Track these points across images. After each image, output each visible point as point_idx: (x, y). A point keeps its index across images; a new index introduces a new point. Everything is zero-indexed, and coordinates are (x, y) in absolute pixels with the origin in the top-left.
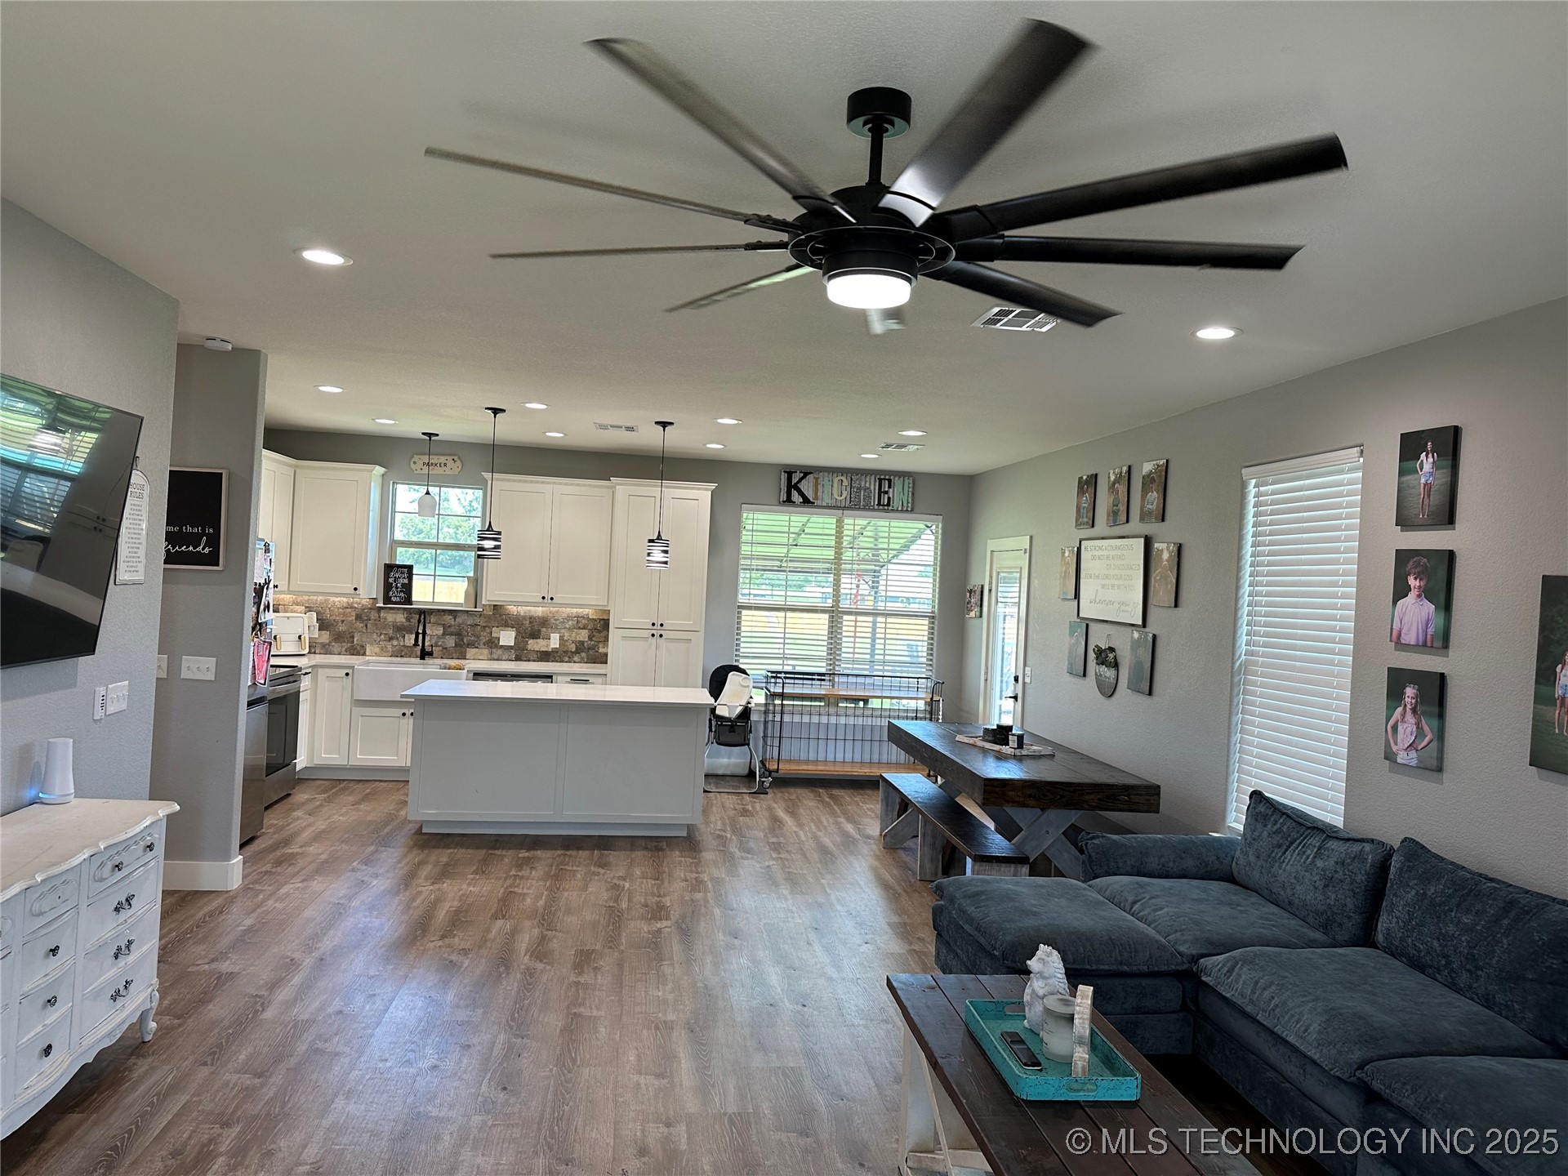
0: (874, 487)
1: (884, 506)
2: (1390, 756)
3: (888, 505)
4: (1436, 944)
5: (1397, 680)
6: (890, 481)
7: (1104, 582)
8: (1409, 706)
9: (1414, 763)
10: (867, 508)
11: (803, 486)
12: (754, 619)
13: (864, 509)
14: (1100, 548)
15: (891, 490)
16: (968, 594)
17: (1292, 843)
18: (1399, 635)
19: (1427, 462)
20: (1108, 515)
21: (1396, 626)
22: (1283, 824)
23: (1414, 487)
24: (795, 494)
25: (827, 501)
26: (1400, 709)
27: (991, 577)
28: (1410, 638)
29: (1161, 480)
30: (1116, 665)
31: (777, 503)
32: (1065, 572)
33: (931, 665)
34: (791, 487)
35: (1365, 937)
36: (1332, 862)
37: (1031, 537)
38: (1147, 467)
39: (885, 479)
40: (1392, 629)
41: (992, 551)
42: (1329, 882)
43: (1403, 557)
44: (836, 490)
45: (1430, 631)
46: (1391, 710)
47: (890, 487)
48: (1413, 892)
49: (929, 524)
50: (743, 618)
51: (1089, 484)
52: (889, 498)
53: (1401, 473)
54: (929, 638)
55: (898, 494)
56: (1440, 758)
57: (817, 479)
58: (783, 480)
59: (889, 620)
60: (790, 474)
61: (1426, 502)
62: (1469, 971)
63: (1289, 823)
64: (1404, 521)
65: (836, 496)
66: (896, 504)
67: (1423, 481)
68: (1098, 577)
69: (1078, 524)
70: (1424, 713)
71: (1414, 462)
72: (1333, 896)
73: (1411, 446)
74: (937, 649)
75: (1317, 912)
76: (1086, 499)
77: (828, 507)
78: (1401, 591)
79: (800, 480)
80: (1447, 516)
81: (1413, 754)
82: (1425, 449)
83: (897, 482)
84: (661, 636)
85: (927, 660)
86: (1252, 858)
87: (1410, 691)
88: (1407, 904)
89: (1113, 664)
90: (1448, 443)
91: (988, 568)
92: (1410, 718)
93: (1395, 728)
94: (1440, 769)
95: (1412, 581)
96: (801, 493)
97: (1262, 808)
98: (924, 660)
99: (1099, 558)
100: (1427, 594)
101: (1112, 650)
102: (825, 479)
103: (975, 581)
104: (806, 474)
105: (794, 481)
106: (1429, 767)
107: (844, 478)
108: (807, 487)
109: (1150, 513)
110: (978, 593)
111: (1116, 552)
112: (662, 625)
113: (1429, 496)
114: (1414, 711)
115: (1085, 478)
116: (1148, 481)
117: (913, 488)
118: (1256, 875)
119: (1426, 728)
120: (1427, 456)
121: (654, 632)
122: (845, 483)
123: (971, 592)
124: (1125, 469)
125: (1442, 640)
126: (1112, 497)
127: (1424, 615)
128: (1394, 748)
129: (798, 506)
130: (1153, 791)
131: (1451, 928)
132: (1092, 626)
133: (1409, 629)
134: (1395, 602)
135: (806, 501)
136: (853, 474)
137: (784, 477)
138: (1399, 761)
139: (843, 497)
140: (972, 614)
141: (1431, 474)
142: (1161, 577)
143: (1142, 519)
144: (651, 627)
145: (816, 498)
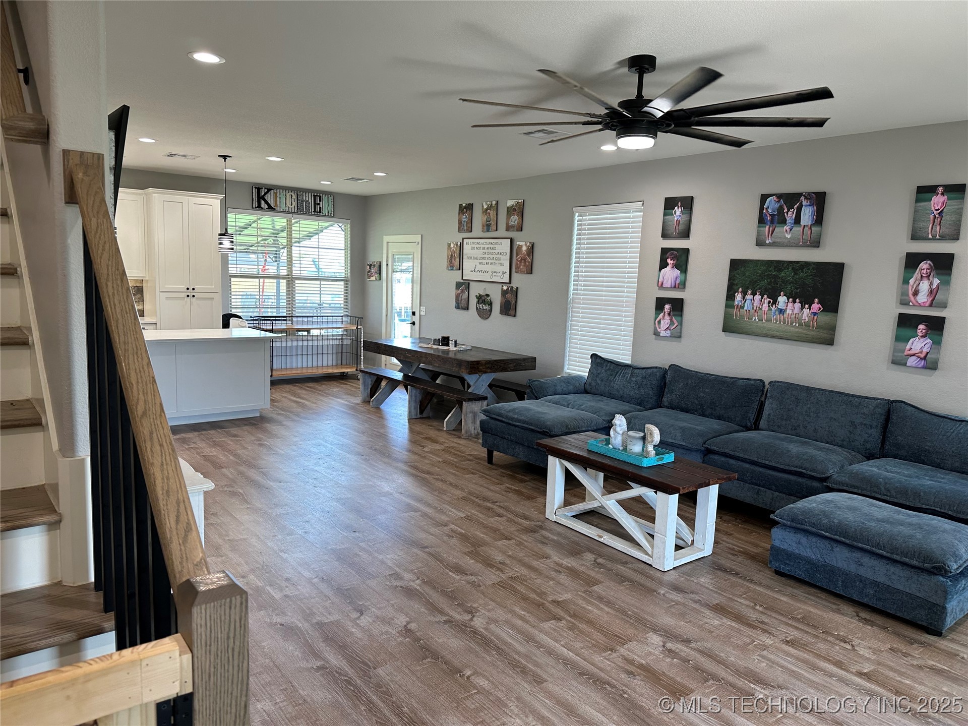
0: (311, 200)
1: (317, 212)
2: (656, 334)
3: (320, 212)
4: (696, 401)
5: (660, 303)
6: (320, 197)
7: (480, 261)
8: (666, 313)
9: (669, 335)
10: (308, 213)
11: (268, 197)
12: (241, 283)
13: (306, 214)
14: (478, 243)
15: (321, 203)
16: (368, 267)
17: (617, 373)
18: (662, 284)
19: (678, 211)
20: (483, 226)
21: (661, 280)
22: (610, 366)
23: (671, 221)
24: (263, 203)
25: (283, 208)
26: (662, 314)
27: (387, 257)
28: (667, 284)
29: (519, 210)
30: (491, 304)
31: (251, 208)
32: (452, 255)
33: (347, 308)
34: (260, 198)
35: (659, 405)
36: (639, 378)
37: (422, 236)
38: (510, 203)
39: (317, 196)
40: (658, 281)
41: (388, 242)
42: (640, 386)
43: (665, 251)
44: (288, 201)
45: (678, 281)
46: (657, 314)
47: (320, 201)
48: (682, 384)
49: (340, 225)
50: (232, 283)
51: (467, 209)
52: (320, 208)
53: (665, 215)
54: (345, 293)
55: (325, 206)
56: (681, 332)
57: (276, 194)
58: (254, 193)
59: (322, 283)
60: (259, 189)
61: (677, 228)
62: (712, 408)
63: (613, 365)
64: (665, 235)
65: (288, 204)
66: (325, 211)
67: (676, 219)
68: (476, 258)
69: (460, 230)
70: (674, 315)
71: (671, 211)
72: (643, 391)
73: (670, 204)
74: (351, 299)
75: (636, 398)
76: (465, 218)
77: (283, 212)
78: (663, 265)
79: (266, 194)
80: (686, 234)
81: (668, 332)
82: (677, 205)
83: (325, 198)
84: (194, 296)
85: (344, 305)
86: (599, 381)
87: (667, 307)
88: (680, 388)
89: (489, 303)
90: (688, 203)
91: (385, 251)
92: (667, 317)
93: (659, 322)
94: (680, 337)
95: (669, 261)
96: (266, 202)
97: (598, 360)
98: (342, 306)
99: (477, 248)
100: (677, 266)
101: (488, 295)
102: (281, 194)
103: (373, 258)
104: (269, 190)
105: (262, 193)
106: (676, 335)
107: (292, 194)
108: (270, 198)
109: (513, 227)
110: (377, 267)
111: (490, 246)
112: (193, 289)
113: (679, 225)
114: (669, 314)
115: (464, 205)
116: (510, 211)
117: (334, 202)
118: (602, 388)
119: (675, 321)
120: (678, 208)
121: (189, 294)
122: (294, 197)
123: (370, 265)
124: (494, 203)
125: (681, 285)
126: (486, 217)
127: (675, 275)
128: (659, 330)
129: (265, 210)
130: (534, 359)
131: (702, 394)
132: (471, 283)
133: (667, 281)
134: (660, 270)
135: (270, 208)
136: (299, 192)
137: (255, 191)
138: (661, 335)
139: (293, 206)
140: (373, 278)
141: (680, 216)
142: (522, 259)
143: (507, 230)
144: (186, 291)
145: (276, 205)
